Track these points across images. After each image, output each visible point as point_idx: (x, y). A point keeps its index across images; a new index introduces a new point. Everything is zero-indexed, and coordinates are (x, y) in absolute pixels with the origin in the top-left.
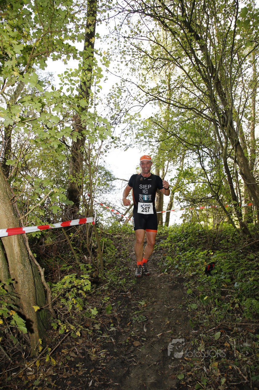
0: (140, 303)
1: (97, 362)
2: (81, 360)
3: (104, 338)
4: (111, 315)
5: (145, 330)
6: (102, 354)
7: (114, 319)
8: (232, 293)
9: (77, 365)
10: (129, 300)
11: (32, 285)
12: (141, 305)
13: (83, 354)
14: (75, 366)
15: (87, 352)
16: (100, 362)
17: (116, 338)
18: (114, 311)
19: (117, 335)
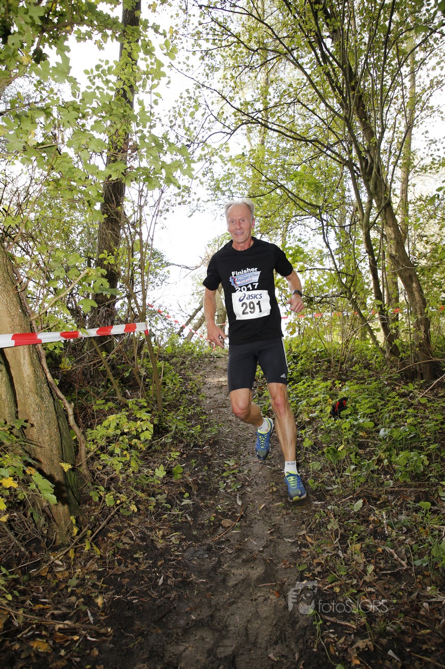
0: (227, 462)
1: (167, 550)
2: (140, 548)
3: (174, 515)
4: (182, 480)
5: (240, 503)
6: (173, 539)
7: (188, 487)
8: (375, 445)
9: (135, 556)
10: (209, 458)
11: (54, 430)
12: (228, 465)
13: (143, 539)
14: (132, 556)
15: (149, 536)
16: (173, 550)
17: (194, 515)
18: (186, 475)
19: (196, 511)
